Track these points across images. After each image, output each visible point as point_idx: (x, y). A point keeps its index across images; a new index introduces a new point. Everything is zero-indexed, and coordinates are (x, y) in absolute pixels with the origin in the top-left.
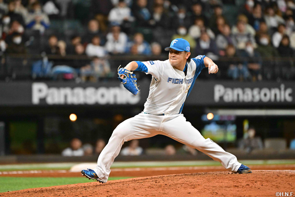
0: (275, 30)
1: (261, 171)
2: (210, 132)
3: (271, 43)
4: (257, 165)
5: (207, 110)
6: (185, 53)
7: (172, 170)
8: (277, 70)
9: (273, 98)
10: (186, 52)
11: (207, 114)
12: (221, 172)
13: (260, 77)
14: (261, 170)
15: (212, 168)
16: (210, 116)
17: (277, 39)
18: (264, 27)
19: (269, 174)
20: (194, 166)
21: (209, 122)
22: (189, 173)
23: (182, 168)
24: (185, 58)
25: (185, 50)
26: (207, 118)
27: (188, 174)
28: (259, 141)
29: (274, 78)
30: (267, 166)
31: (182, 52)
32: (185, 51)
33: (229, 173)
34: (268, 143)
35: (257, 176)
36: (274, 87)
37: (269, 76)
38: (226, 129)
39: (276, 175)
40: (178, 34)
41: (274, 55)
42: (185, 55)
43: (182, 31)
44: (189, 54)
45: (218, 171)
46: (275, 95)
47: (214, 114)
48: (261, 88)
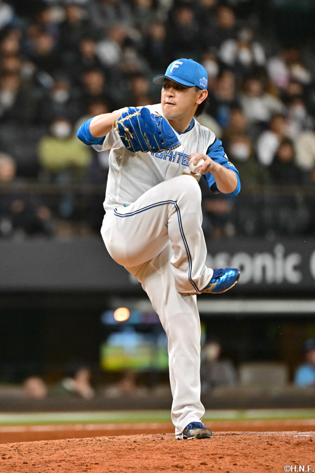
0: (263, 126)
1: (233, 434)
2: (121, 348)
3: (254, 155)
4: (223, 420)
5: (115, 302)
6: (197, 91)
7: (39, 432)
8: (268, 214)
9: (258, 275)
10: (198, 88)
11: (114, 309)
12: (145, 436)
13: (230, 230)
14: (233, 432)
15: (125, 426)
16: (121, 315)
17: (268, 146)
18: (240, 121)
19: (250, 441)
20: (85, 423)
21: (119, 328)
22: (76, 438)
23: (60, 428)
24: (196, 104)
25: (197, 83)
26: (114, 318)
27: (74, 439)
28: (227, 370)
29: (261, 231)
30: (246, 424)
31: (190, 89)
32: (196, 86)
33: (162, 439)
34: (248, 373)
35: (225, 444)
36: (261, 251)
37: (250, 226)
38: (156, 342)
39: (266, 443)
40: (51, 135)
41: (260, 180)
42: (195, 96)
43: (62, 129)
44: (204, 94)
45: (140, 434)
46: (264, 269)
47: (131, 310)
48: (232, 253)
